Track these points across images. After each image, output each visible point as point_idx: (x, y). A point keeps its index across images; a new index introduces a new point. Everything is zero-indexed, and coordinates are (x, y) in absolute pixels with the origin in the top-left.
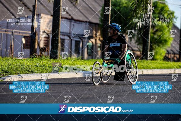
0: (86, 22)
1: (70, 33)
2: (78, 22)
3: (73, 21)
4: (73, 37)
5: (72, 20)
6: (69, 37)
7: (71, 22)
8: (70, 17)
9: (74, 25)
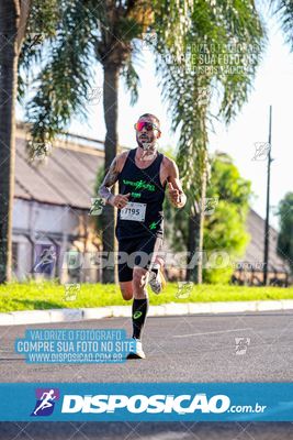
0: (63, 206)
1: (29, 230)
2: (46, 206)
3: (36, 204)
4: (37, 238)
5: (31, 200)
6: (28, 237)
7: (31, 205)
8: (27, 196)
9: (37, 213)
